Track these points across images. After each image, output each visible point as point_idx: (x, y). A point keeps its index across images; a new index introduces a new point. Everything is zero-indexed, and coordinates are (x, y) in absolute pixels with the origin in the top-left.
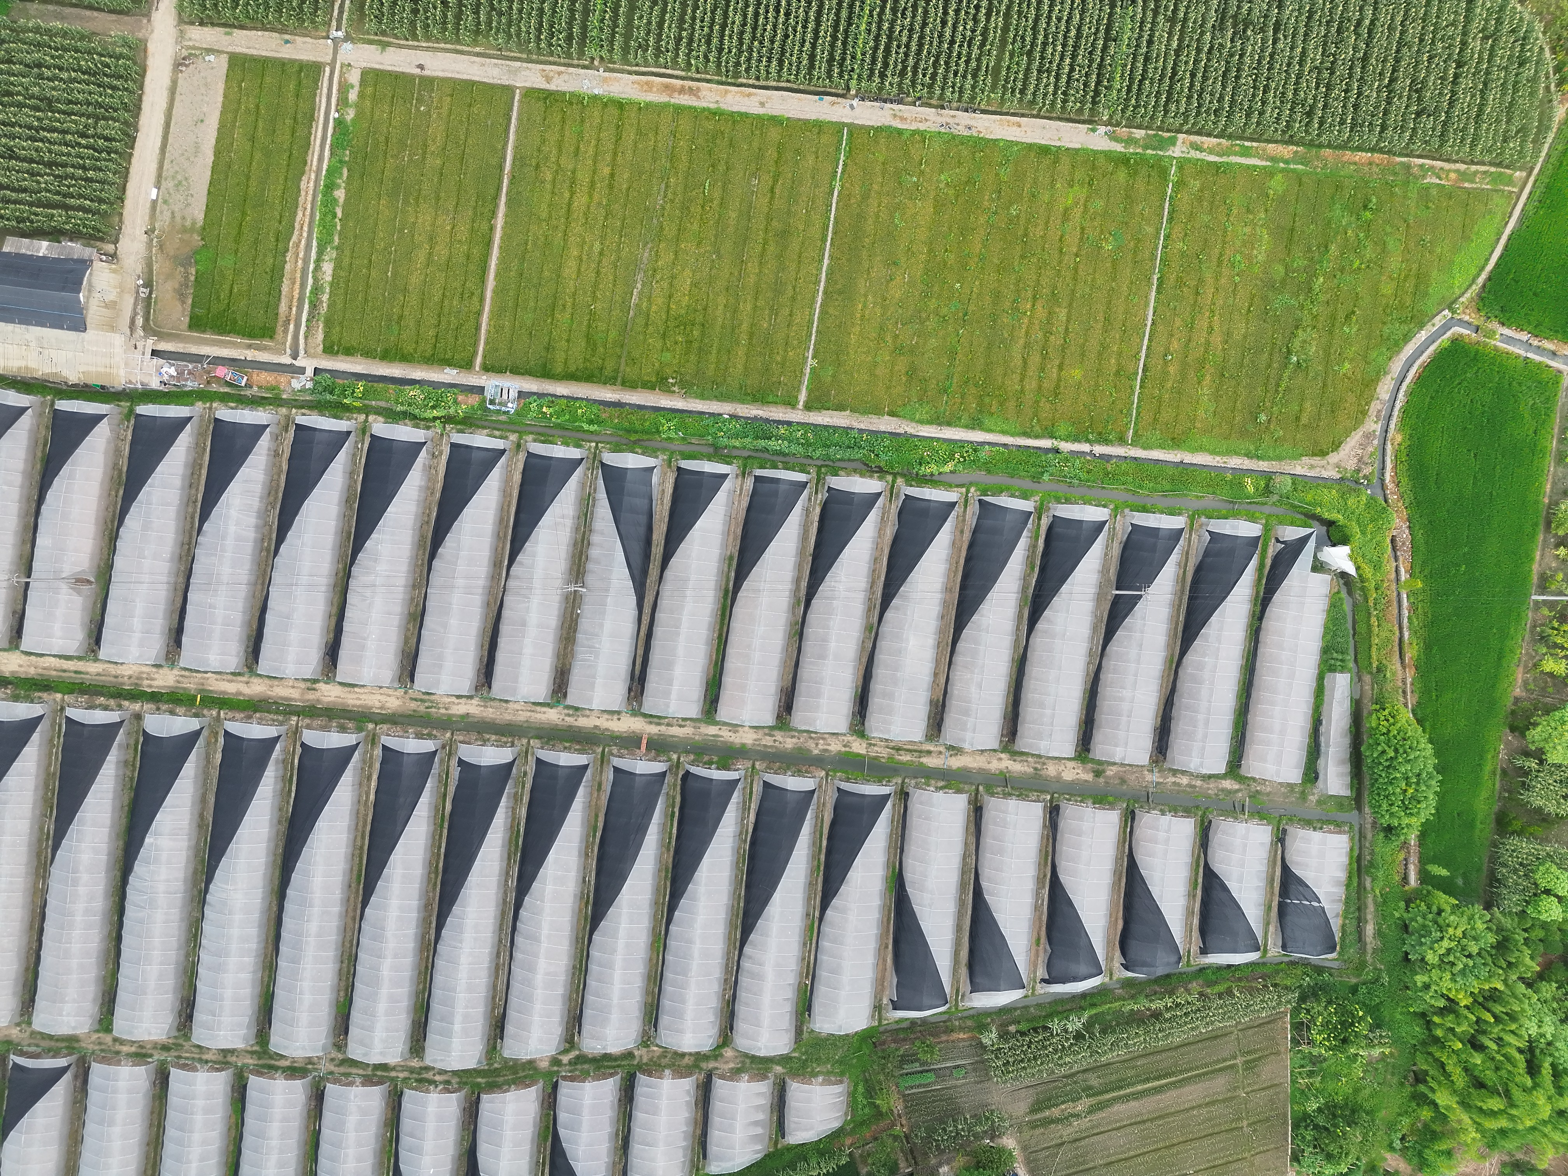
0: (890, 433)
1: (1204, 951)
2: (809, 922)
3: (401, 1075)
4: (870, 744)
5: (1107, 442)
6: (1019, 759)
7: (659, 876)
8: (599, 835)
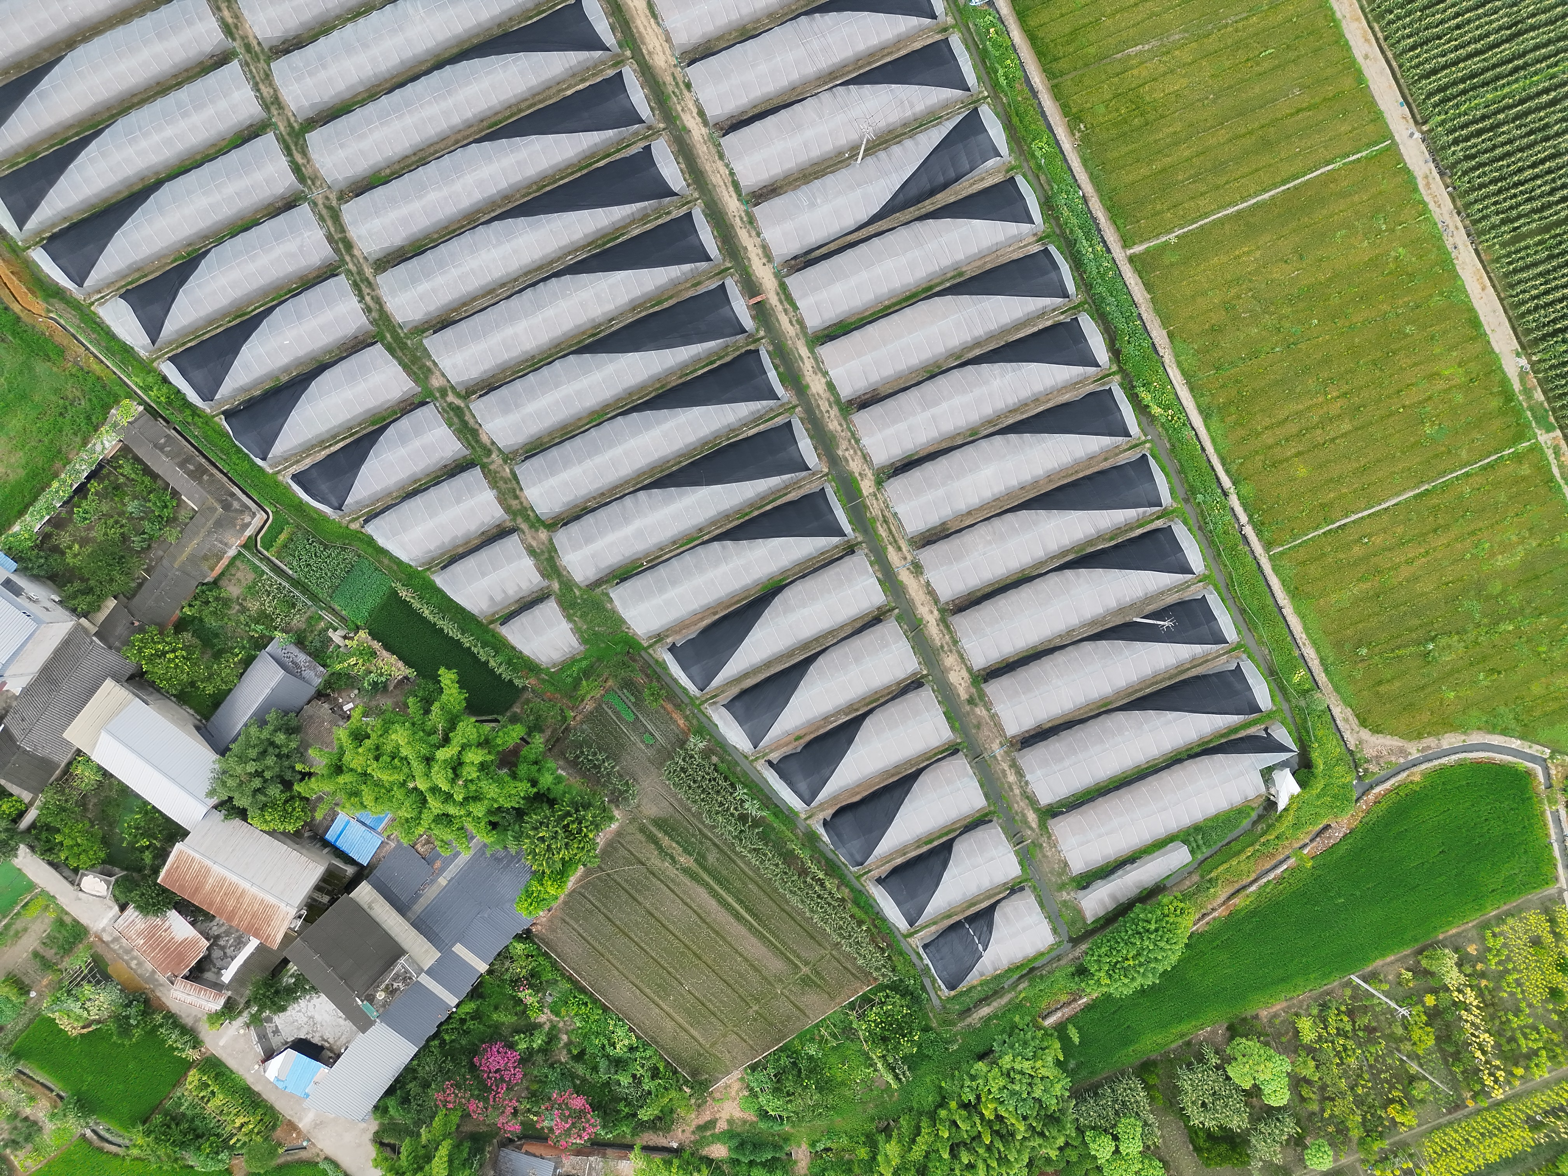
0: (1153, 344)
1: (880, 881)
2: (695, 535)
3: (351, 266)
4: (875, 495)
5: (1259, 533)
6: (942, 627)
7: (653, 384)
8: (656, 309)
